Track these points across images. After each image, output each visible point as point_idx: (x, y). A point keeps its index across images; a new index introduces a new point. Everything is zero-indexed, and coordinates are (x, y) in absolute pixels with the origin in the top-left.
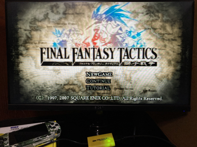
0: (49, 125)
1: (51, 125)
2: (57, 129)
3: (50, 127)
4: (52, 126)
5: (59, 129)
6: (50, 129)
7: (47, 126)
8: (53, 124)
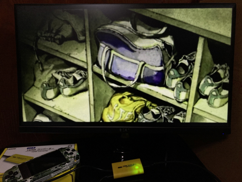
0: (64, 152)
1: (66, 151)
2: (76, 155)
3: (66, 153)
4: (69, 152)
5: (77, 155)
6: (67, 155)
7: (62, 152)
8: (68, 150)
